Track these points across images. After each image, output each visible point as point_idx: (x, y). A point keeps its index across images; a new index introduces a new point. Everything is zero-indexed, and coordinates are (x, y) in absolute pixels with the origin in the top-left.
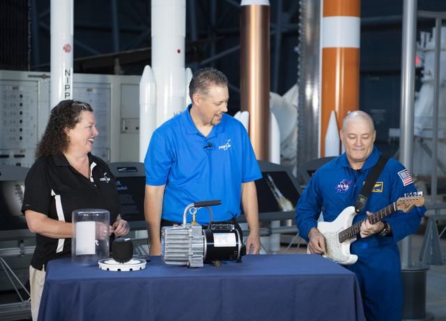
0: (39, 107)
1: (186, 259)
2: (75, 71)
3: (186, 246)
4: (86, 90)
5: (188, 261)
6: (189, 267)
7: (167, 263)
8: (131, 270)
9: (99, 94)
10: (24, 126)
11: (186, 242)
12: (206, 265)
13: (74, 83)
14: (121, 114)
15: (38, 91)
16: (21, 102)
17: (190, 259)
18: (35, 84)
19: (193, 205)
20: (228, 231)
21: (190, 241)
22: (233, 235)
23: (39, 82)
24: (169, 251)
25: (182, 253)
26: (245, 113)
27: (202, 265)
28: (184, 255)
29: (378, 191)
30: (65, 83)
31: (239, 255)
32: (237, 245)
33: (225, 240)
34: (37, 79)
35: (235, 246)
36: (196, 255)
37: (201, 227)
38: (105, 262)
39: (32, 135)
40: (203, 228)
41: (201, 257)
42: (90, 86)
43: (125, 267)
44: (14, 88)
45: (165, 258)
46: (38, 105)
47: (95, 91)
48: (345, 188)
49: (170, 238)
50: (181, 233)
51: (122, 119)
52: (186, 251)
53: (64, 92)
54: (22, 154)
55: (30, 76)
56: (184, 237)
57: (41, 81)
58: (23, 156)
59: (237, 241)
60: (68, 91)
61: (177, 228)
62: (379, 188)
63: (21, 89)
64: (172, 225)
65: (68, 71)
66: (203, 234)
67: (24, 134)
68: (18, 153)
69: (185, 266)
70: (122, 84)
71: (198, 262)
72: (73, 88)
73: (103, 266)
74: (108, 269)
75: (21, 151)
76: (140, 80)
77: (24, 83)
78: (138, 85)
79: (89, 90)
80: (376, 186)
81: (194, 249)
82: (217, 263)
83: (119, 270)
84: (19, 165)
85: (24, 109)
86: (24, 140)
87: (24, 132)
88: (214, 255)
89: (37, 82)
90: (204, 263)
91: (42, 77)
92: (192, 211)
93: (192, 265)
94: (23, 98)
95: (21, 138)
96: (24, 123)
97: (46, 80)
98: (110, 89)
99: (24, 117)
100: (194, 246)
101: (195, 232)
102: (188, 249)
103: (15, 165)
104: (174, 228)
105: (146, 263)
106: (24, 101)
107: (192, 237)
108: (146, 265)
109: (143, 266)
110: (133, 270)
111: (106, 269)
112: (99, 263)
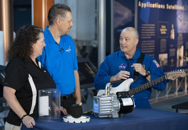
7: (100, 117)
8: (81, 122)
11: (111, 104)
17: (113, 113)
24: (102, 110)
28: (109, 112)
33: (128, 102)
35: (133, 105)
38: (67, 118)
40: (116, 97)
41: (117, 112)
43: (78, 121)
45: (100, 114)
52: (111, 109)
56: (109, 102)
59: (133, 102)
81: (114, 108)
82: (122, 115)
83: (74, 122)
100: (114, 106)
107: (114, 101)
108: (90, 119)
109: (88, 120)
110: (82, 122)
111: (67, 122)
112: (64, 118)
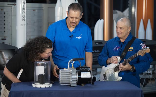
0: (12, 18)
1: (69, 83)
2: (27, 2)
3: (69, 77)
4: (33, 10)
5: (70, 83)
6: (70, 86)
7: (61, 84)
9: (38, 12)
10: (6, 26)
11: (69, 75)
12: (78, 85)
13: (26, 7)
14: (48, 21)
15: (11, 11)
16: (5, 16)
17: (71, 83)
18: (11, 8)
19: (72, 60)
20: (87, 71)
21: (71, 75)
22: (89, 73)
23: (12, 7)
24: (62, 79)
25: (67, 80)
26: (102, 20)
27: (76, 85)
28: (68, 81)
29: (131, 51)
30: (22, 7)
31: (92, 81)
32: (91, 77)
33: (86, 75)
34: (11, 6)
35: (90, 77)
36: (73, 81)
37: (76, 69)
38: (35, 84)
39: (9, 30)
40: (76, 70)
41: (76, 82)
42: (34, 9)
43: (43, 86)
44: (1, 10)
45: (60, 82)
46: (12, 17)
47: (36, 11)
48: (117, 49)
49: (62, 74)
50: (67, 72)
51: (48, 23)
52: (69, 79)
53: (22, 11)
54: (5, 38)
55: (8, 4)
56: (68, 73)
57: (13, 6)
58: (5, 39)
59: (91, 75)
60: (24, 11)
61: (66, 70)
62: (131, 49)
63: (5, 10)
64: (63, 68)
65: (24, 2)
66: (76, 72)
67: (6, 30)
68: (3, 38)
69: (69, 86)
70: (48, 8)
71: (74, 84)
72: (26, 9)
73: (34, 86)
74: (36, 87)
75: (5, 37)
76: (55, 6)
77: (6, 8)
78: (55, 8)
79: (34, 10)
80: (130, 49)
81: (72, 78)
82: (83, 84)
83: (41, 87)
84: (3, 43)
85: (6, 19)
86: (6, 32)
87: (6, 29)
88: (81, 81)
89: (11, 7)
90: (77, 84)
91: (13, 5)
92: (72, 62)
93: (71, 85)
94: (5, 14)
95: (4, 31)
96: (6, 25)
97: (15, 6)
98: (43, 10)
99: (6, 22)
100: (72, 77)
101: (73, 71)
102: (70, 78)
103: (2, 43)
104: (64, 69)
105: (52, 84)
106: (6, 15)
107: (72, 73)
108: (52, 85)
109: (51, 85)
110: (47, 87)
111: (35, 87)
112: (33, 84)
